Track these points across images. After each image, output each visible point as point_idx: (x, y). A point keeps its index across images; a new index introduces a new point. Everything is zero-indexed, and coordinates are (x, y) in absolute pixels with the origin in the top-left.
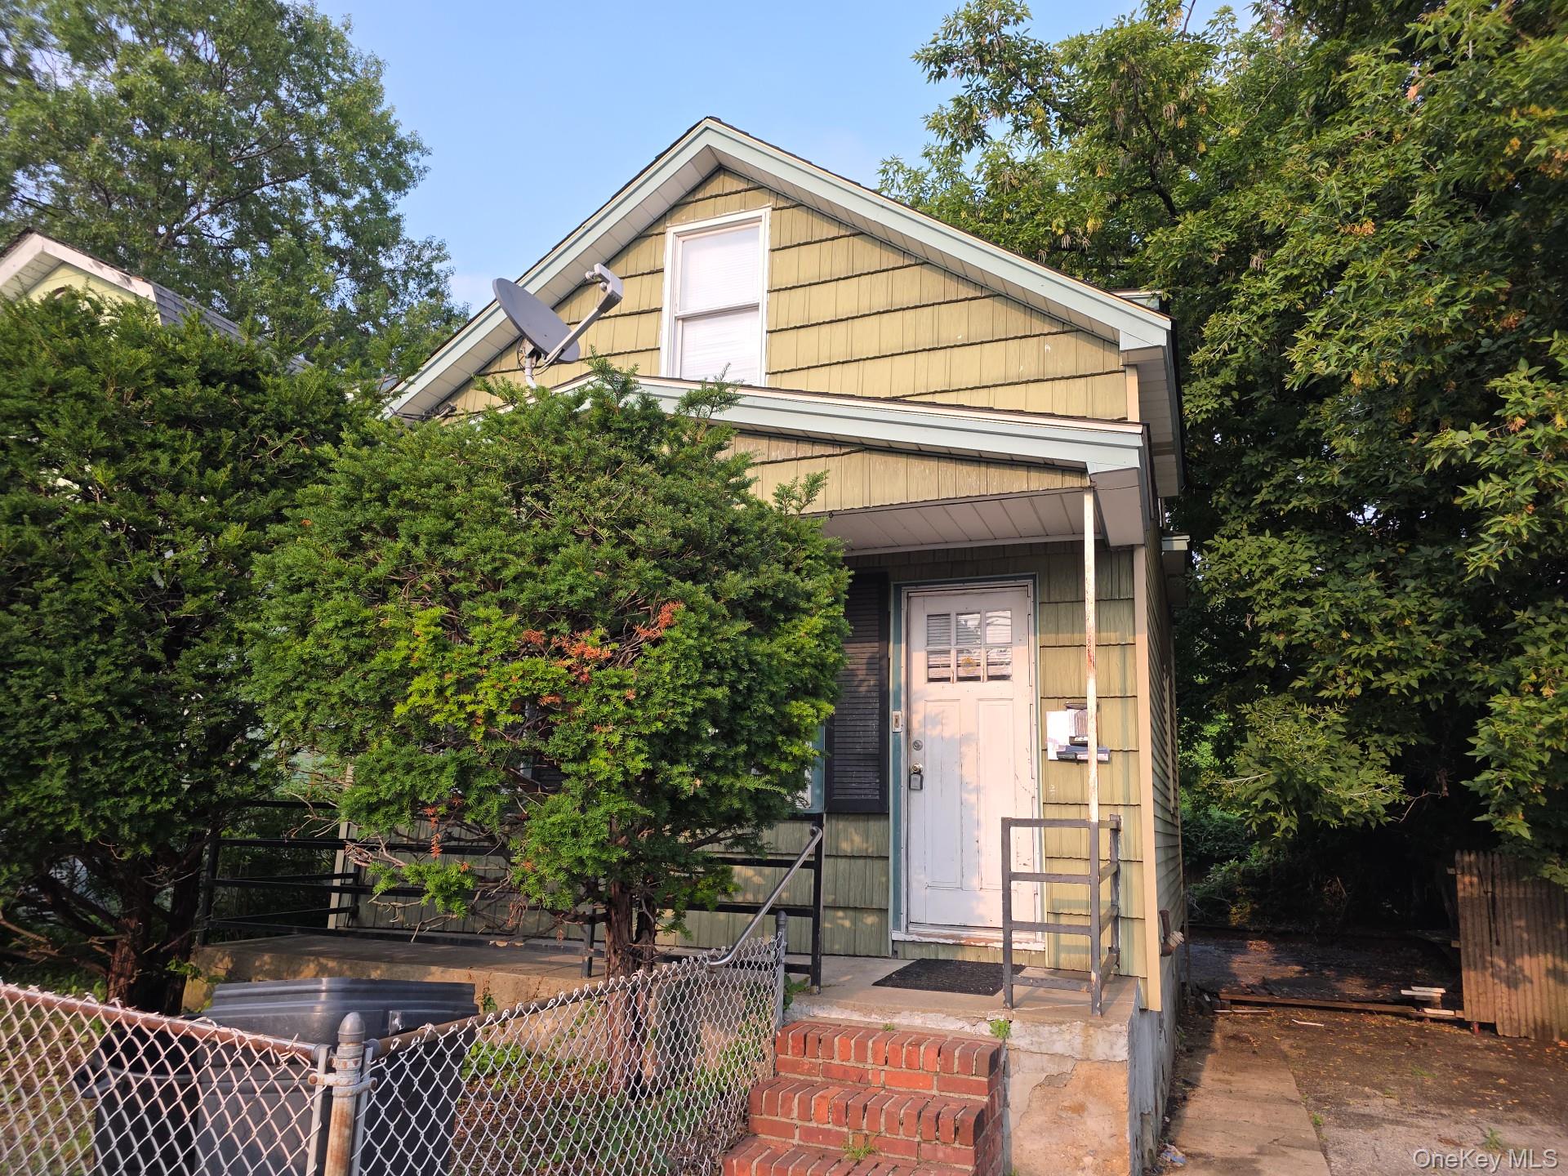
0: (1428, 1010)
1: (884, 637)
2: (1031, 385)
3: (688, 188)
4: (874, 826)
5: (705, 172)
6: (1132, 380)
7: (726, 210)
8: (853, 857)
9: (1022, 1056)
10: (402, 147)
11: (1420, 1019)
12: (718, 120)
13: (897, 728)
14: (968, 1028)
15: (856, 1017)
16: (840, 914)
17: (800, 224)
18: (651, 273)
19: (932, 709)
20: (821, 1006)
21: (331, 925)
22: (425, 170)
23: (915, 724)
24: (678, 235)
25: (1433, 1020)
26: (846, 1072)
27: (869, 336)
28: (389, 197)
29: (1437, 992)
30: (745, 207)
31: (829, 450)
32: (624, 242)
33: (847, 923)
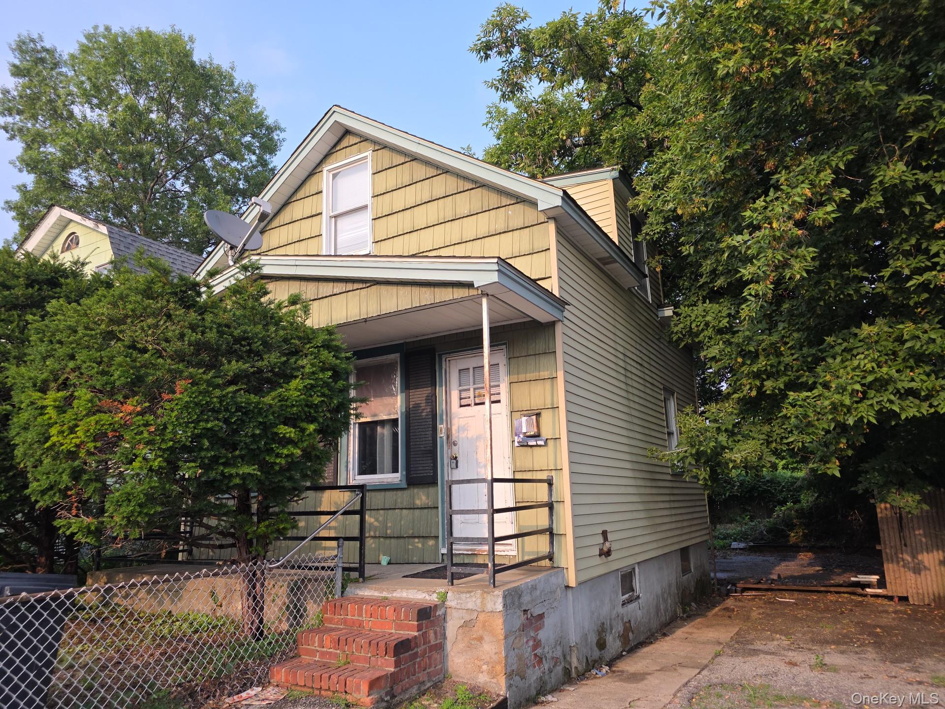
0: (868, 590)
1: (434, 384)
2: (502, 235)
3: (332, 145)
4: (431, 490)
5: (339, 135)
6: (552, 227)
7: (351, 155)
8: (422, 508)
9: (454, 611)
10: (270, 130)
11: (865, 596)
12: (339, 107)
13: (442, 434)
14: (428, 597)
15: (376, 594)
16: (416, 540)
17: (386, 157)
18: (317, 193)
19: (462, 422)
20: (360, 589)
21: (180, 559)
22: (284, 140)
23: (454, 431)
24: (329, 171)
25: (872, 596)
26: (354, 622)
27: (422, 216)
28: (267, 157)
29: (874, 578)
30: (360, 152)
31: (361, 286)
32: (303, 179)
33: (420, 545)
